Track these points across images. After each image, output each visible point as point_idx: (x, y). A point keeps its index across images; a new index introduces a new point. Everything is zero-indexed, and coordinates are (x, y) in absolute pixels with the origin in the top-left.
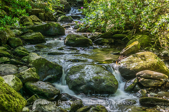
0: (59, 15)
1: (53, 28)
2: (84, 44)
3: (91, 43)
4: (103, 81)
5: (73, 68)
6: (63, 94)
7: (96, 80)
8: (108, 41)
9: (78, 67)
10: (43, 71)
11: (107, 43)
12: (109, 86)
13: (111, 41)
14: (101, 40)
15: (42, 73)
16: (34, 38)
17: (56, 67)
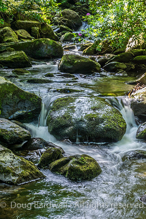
0: (63, 32)
1: (45, 47)
2: (87, 69)
3: (98, 69)
4: (102, 120)
5: (58, 101)
6: (34, 139)
7: (90, 119)
8: (125, 66)
9: (66, 100)
10: (10, 103)
11: (124, 69)
12: (111, 129)
13: (131, 66)
14: (115, 64)
15: (8, 106)
16: (14, 59)
17: (31, 99)
